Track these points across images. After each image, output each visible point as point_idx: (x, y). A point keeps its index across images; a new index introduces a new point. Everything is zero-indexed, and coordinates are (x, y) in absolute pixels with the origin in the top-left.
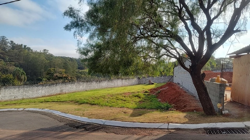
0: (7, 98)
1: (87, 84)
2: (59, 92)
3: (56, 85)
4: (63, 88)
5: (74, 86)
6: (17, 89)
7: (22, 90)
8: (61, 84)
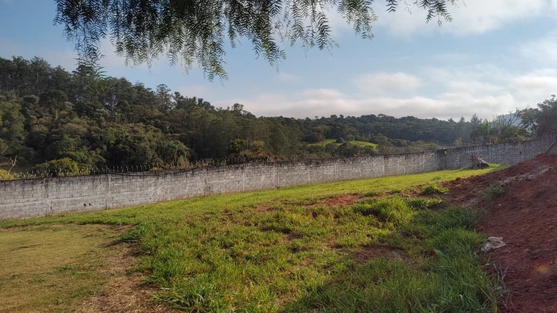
0: (64, 208)
1: (280, 171)
2: (201, 192)
3: (193, 174)
4: (212, 182)
5: (244, 176)
6: (90, 184)
7: (101, 187)
8: (205, 171)
